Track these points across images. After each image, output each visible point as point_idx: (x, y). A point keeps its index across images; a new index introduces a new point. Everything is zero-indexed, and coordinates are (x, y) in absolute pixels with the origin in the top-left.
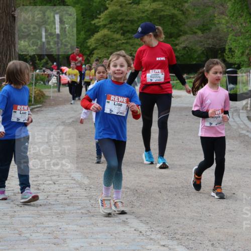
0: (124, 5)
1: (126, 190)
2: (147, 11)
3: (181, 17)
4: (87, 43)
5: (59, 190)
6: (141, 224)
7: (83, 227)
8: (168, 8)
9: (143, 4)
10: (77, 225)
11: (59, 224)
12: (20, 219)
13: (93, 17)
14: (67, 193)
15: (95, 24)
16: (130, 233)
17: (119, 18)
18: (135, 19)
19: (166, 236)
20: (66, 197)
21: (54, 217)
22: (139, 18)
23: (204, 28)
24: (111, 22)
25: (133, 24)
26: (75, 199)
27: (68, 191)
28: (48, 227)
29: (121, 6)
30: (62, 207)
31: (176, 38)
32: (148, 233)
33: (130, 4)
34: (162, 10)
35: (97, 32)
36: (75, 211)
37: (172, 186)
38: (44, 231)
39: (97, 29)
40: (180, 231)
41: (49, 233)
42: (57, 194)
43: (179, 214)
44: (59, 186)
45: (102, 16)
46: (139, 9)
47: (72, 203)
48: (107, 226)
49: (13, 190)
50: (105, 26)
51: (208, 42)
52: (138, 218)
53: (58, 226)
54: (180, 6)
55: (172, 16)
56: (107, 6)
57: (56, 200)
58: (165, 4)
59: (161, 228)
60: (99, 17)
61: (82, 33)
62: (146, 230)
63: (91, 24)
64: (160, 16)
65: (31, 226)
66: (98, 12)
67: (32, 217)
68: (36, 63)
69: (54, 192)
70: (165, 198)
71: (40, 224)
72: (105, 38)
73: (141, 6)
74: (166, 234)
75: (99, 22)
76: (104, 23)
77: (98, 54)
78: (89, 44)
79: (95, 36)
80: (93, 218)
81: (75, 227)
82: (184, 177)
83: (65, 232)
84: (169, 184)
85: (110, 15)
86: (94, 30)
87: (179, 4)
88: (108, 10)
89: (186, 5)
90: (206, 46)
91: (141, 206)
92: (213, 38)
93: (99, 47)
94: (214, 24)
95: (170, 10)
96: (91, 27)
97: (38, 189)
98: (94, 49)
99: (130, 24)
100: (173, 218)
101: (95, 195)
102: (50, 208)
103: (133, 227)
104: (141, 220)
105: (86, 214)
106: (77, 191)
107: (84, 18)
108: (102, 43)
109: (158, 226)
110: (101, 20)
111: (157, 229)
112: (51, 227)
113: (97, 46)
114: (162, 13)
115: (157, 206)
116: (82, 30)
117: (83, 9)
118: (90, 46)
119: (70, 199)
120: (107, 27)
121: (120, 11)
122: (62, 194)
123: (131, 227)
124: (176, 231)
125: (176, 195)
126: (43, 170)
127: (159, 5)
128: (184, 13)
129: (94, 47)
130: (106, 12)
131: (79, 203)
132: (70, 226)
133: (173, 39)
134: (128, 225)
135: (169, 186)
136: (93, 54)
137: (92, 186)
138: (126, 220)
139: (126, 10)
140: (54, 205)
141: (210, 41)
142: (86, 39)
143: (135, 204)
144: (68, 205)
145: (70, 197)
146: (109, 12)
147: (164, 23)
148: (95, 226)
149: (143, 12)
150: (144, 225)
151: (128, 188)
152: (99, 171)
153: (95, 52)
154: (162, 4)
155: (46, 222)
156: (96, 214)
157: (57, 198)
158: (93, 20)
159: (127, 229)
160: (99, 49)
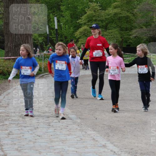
0: (96, 11)
1: (104, 126)
2: (111, 14)
3: (132, 18)
4: (75, 34)
5: (62, 126)
6: (115, 147)
7: (78, 149)
8: (124, 12)
9: (108, 10)
10: (75, 148)
11: (64, 147)
12: (40, 144)
13: (78, 18)
14: (67, 128)
15: (79, 22)
16: (108, 153)
17: (94, 19)
18: (104, 19)
19: (131, 154)
20: (67, 130)
21: (60, 142)
22: (106, 19)
23: (147, 25)
24: (89, 22)
25: (103, 23)
26: (72, 131)
27: (68, 126)
28: (57, 149)
29: (94, 11)
30: (65, 137)
31: (130, 31)
32: (119, 153)
33: (100, 10)
34: (120, 14)
35: (81, 27)
36: (73, 139)
37: (132, 123)
38: (55, 151)
39: (81, 26)
40: (139, 152)
41: (58, 153)
42: (61, 128)
43: (138, 141)
44: (62, 123)
45: (83, 17)
46: (106, 13)
47: (71, 134)
48: (93, 149)
49: (34, 126)
50: (85, 24)
51: (150, 33)
52: (112, 143)
53: (63, 148)
54: (132, 11)
55: (127, 17)
56: (86, 11)
57: (61, 132)
58: (122, 10)
59: (127, 150)
60: (81, 18)
61: (72, 28)
62: (118, 151)
63: (76, 22)
64: (119, 17)
65: (46, 148)
66: (81, 15)
67: (47, 143)
68: (44, 47)
69: (59, 127)
70: (129, 131)
71: (52, 147)
72: (85, 31)
73: (107, 11)
74: (131, 153)
75: (82, 21)
76: (84, 22)
77: (82, 41)
78: (76, 35)
79: (79, 30)
80: (84, 143)
81: (73, 149)
82: (140, 118)
83: (68, 152)
84: (131, 122)
85: (88, 17)
86: (78, 27)
87: (131, 10)
88: (87, 14)
89: (136, 10)
90: (149, 35)
91: (114, 136)
92: (153, 31)
93: (82, 37)
94: (153, 22)
95: (125, 13)
96: (77, 24)
97: (49, 125)
98: (79, 38)
99: (100, 22)
100: (134, 143)
101: (84, 129)
102: (57, 137)
103: (110, 149)
104: (114, 144)
105: (80, 141)
106: (73, 127)
107: (72, 19)
108: (84, 34)
109: (125, 148)
110: (82, 20)
111: (125, 150)
112: (59, 149)
113: (81, 36)
114: (121, 15)
115: (124, 136)
116: (71, 26)
117: (71, 13)
118: (77, 36)
119: (70, 131)
120: (87, 25)
121: (94, 14)
122: (65, 128)
123: (108, 149)
124: (137, 152)
125: (135, 129)
126: (51, 113)
127: (118, 10)
128: (134, 15)
129: (79, 37)
130: (85, 15)
131: (75, 134)
132: (70, 148)
133: (128, 31)
134: (106, 148)
135: (131, 123)
136: (79, 41)
137: (83, 124)
138: (105, 145)
139: (98, 14)
140: (59, 135)
141: (151, 33)
142: (74, 32)
143: (110, 134)
144: (68, 135)
145: (69, 130)
146: (87, 15)
147: (122, 21)
148: (86, 148)
149: (109, 15)
150: (116, 148)
151: (105, 125)
152: (86, 114)
153: (80, 40)
154: (120, 10)
155: (56, 146)
156: (86, 141)
157: (62, 131)
158: (78, 20)
159: (106, 150)
160: (82, 38)
